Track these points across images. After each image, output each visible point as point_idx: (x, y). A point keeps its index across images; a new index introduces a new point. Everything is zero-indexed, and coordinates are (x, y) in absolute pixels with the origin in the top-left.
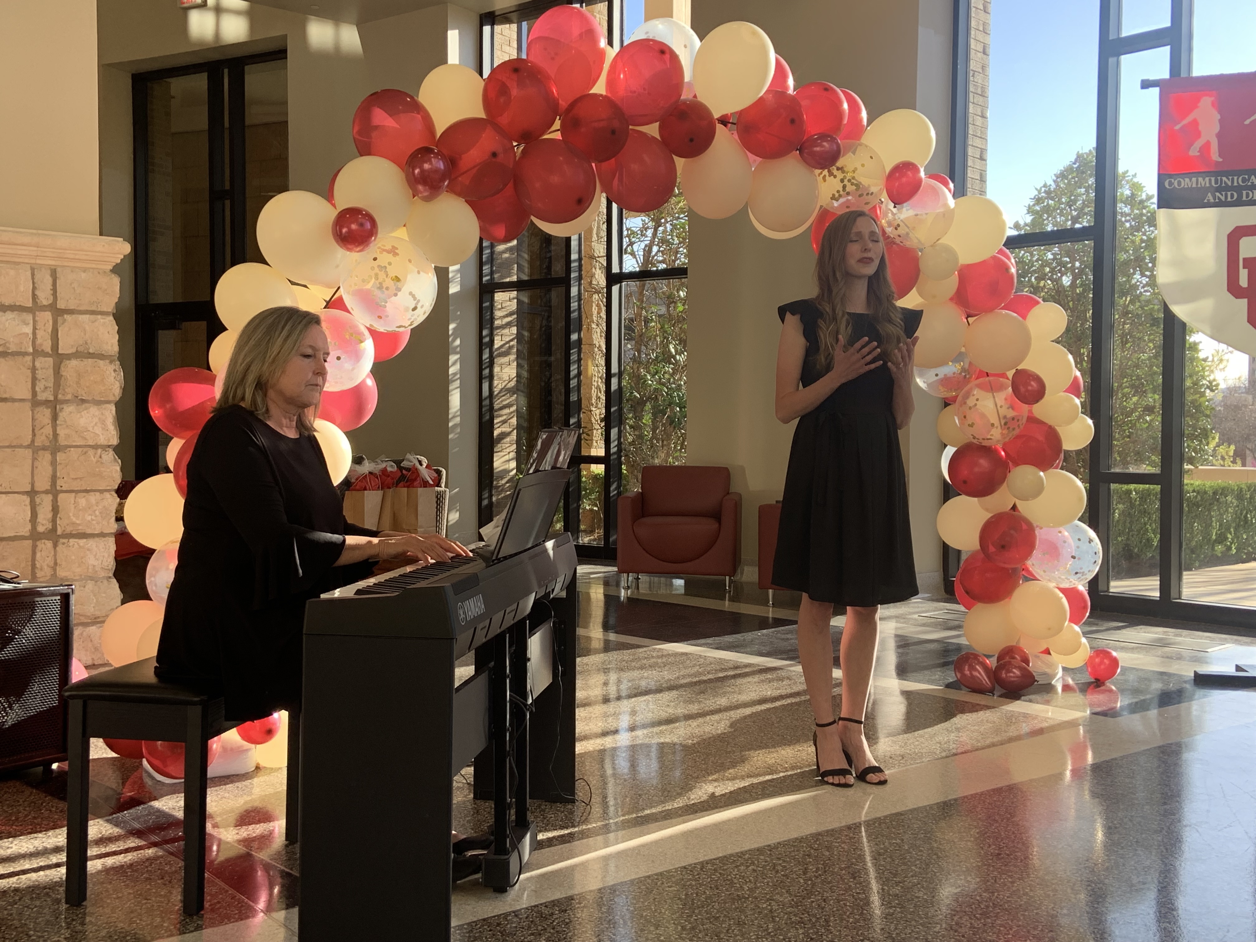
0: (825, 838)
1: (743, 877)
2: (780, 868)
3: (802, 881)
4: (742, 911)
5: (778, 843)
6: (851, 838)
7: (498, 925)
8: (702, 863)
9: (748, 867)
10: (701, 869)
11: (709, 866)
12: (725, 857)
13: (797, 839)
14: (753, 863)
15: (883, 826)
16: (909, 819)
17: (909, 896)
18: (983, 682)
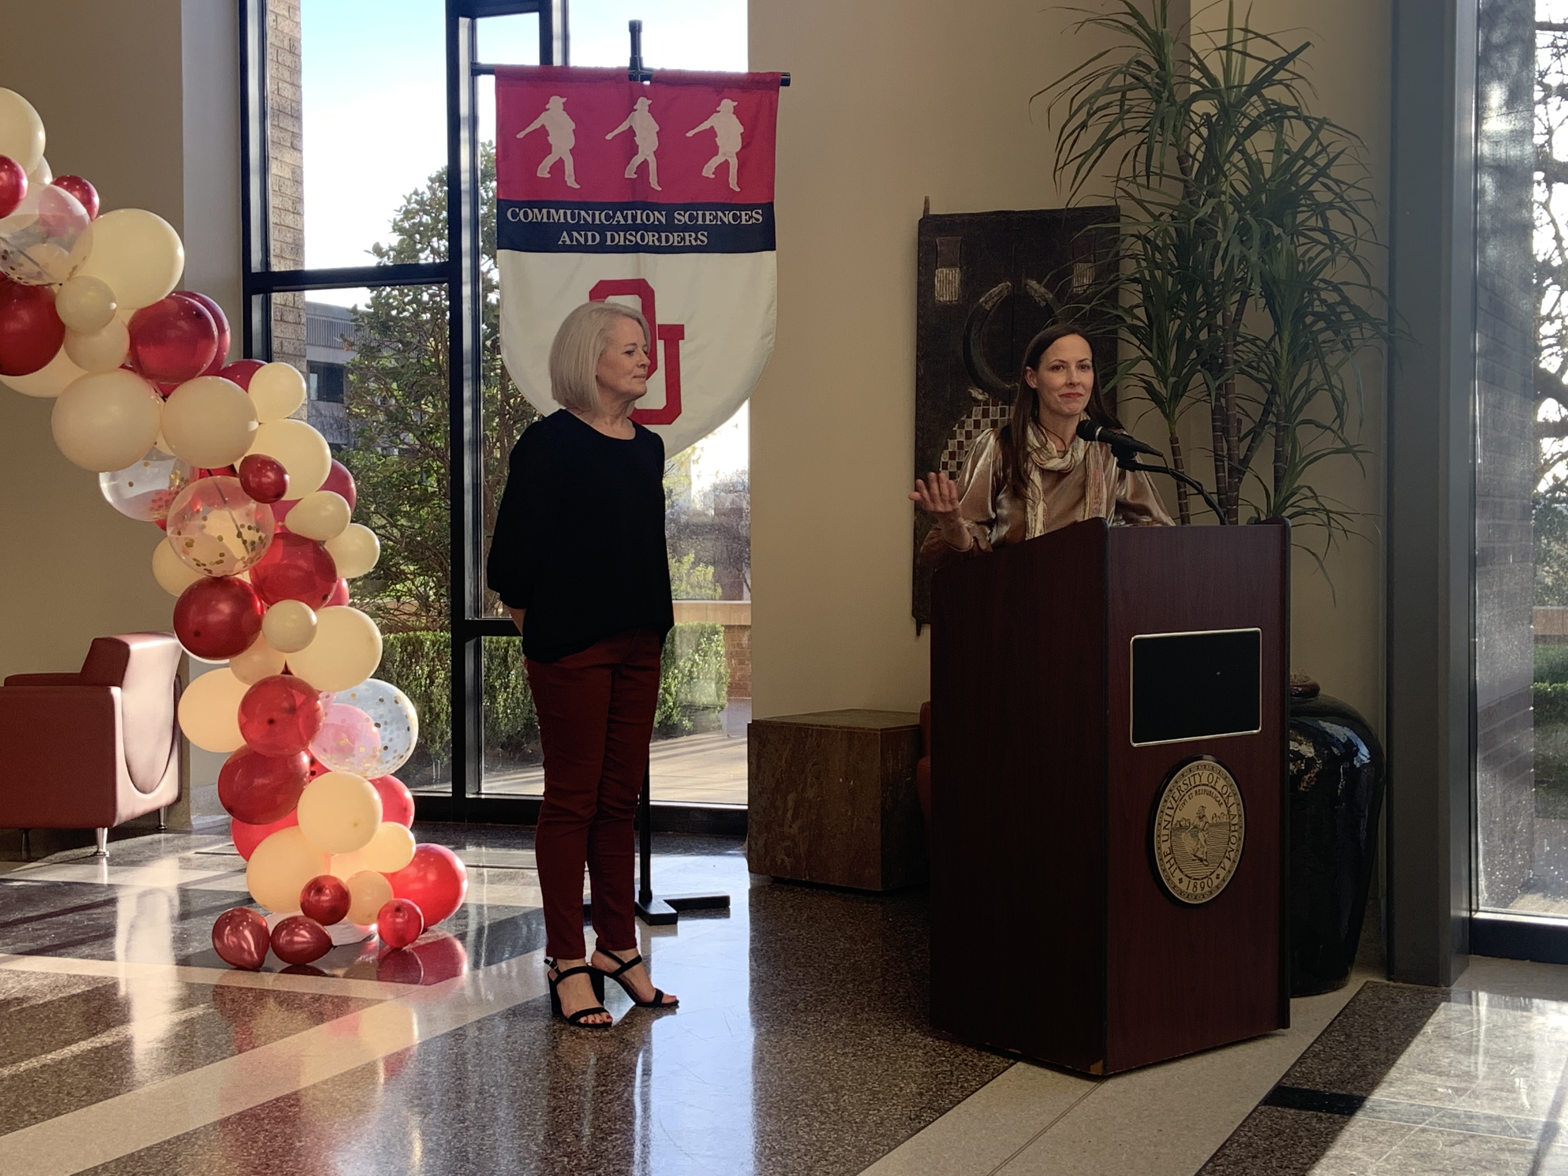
18: (250, 953)
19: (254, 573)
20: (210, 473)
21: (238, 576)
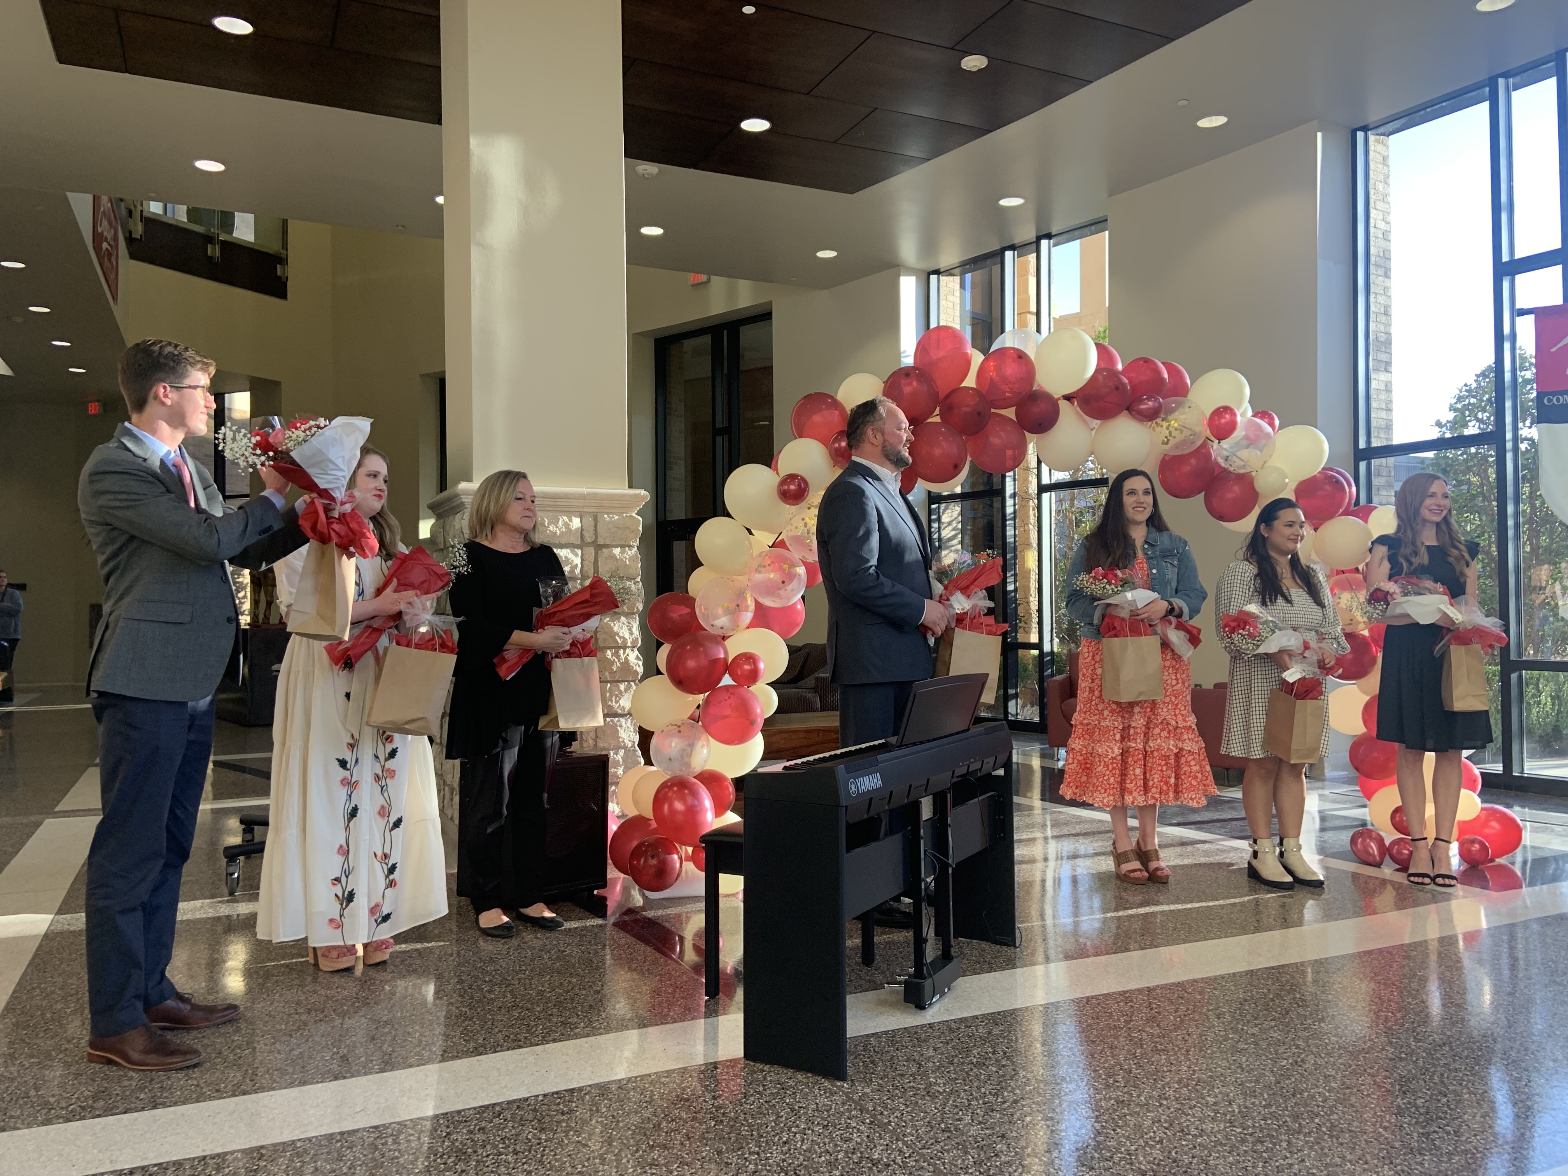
0: (1200, 985)
1: (1121, 1012)
2: (1154, 1006)
3: (1172, 1018)
4: (1116, 1037)
5: (1158, 986)
6: (1222, 986)
7: (916, 1033)
8: (1088, 998)
9: (1126, 1003)
10: (1087, 1003)
11: (1094, 1001)
12: (1108, 994)
13: (1174, 984)
14: (1131, 1001)
15: (1254, 977)
16: (1280, 973)
17: (1264, 1036)
18: (1373, 855)
19: (1370, 630)
20: (1343, 572)
21: (1362, 632)
